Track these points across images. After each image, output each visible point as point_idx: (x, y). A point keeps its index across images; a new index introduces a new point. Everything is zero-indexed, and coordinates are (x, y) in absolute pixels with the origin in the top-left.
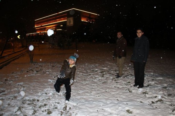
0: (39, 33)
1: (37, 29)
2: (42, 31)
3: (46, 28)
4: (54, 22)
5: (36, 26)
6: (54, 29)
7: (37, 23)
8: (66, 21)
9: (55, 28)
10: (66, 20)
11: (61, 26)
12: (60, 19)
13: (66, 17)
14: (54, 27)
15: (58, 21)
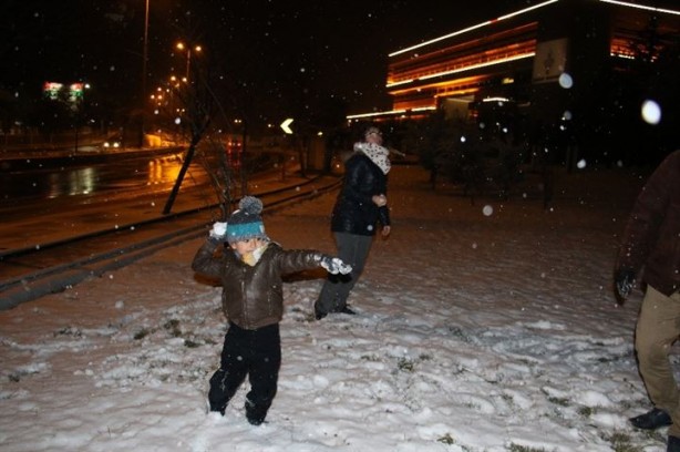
0: (400, 115)
1: (394, 93)
2: (417, 106)
3: (435, 91)
4: (475, 61)
5: (391, 83)
6: (472, 97)
7: (396, 68)
8: (533, 57)
9: (475, 93)
10: (533, 54)
11: (507, 81)
12: (501, 50)
13: (532, 39)
14: (471, 86)
15: (493, 57)
